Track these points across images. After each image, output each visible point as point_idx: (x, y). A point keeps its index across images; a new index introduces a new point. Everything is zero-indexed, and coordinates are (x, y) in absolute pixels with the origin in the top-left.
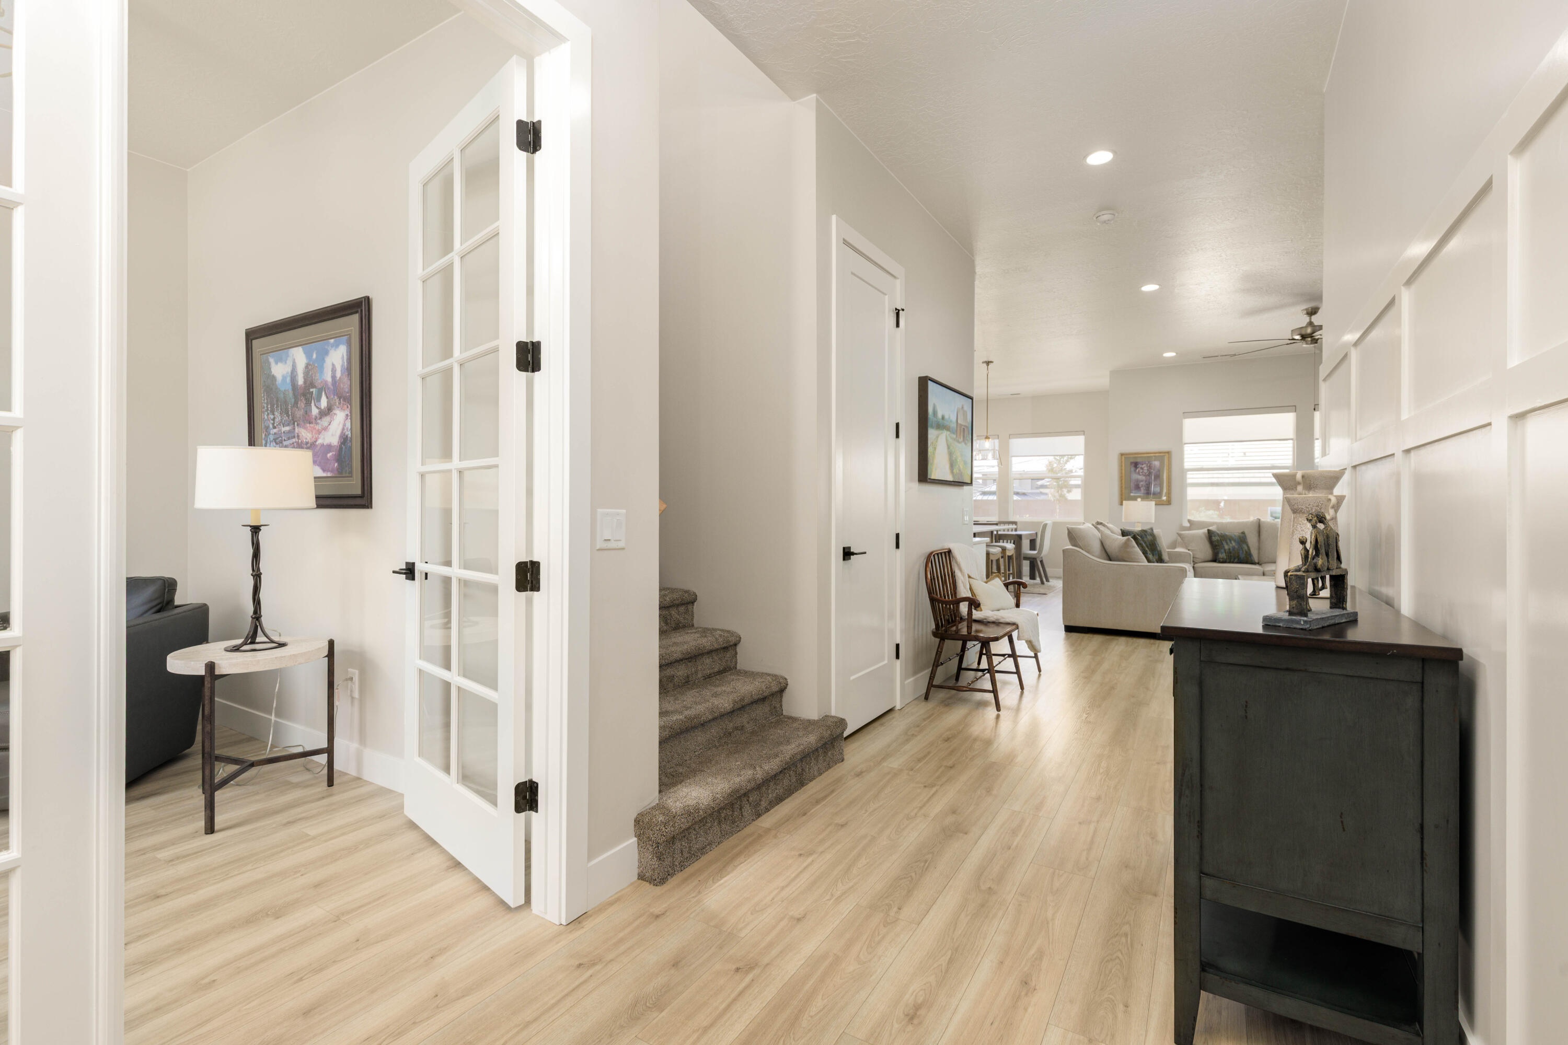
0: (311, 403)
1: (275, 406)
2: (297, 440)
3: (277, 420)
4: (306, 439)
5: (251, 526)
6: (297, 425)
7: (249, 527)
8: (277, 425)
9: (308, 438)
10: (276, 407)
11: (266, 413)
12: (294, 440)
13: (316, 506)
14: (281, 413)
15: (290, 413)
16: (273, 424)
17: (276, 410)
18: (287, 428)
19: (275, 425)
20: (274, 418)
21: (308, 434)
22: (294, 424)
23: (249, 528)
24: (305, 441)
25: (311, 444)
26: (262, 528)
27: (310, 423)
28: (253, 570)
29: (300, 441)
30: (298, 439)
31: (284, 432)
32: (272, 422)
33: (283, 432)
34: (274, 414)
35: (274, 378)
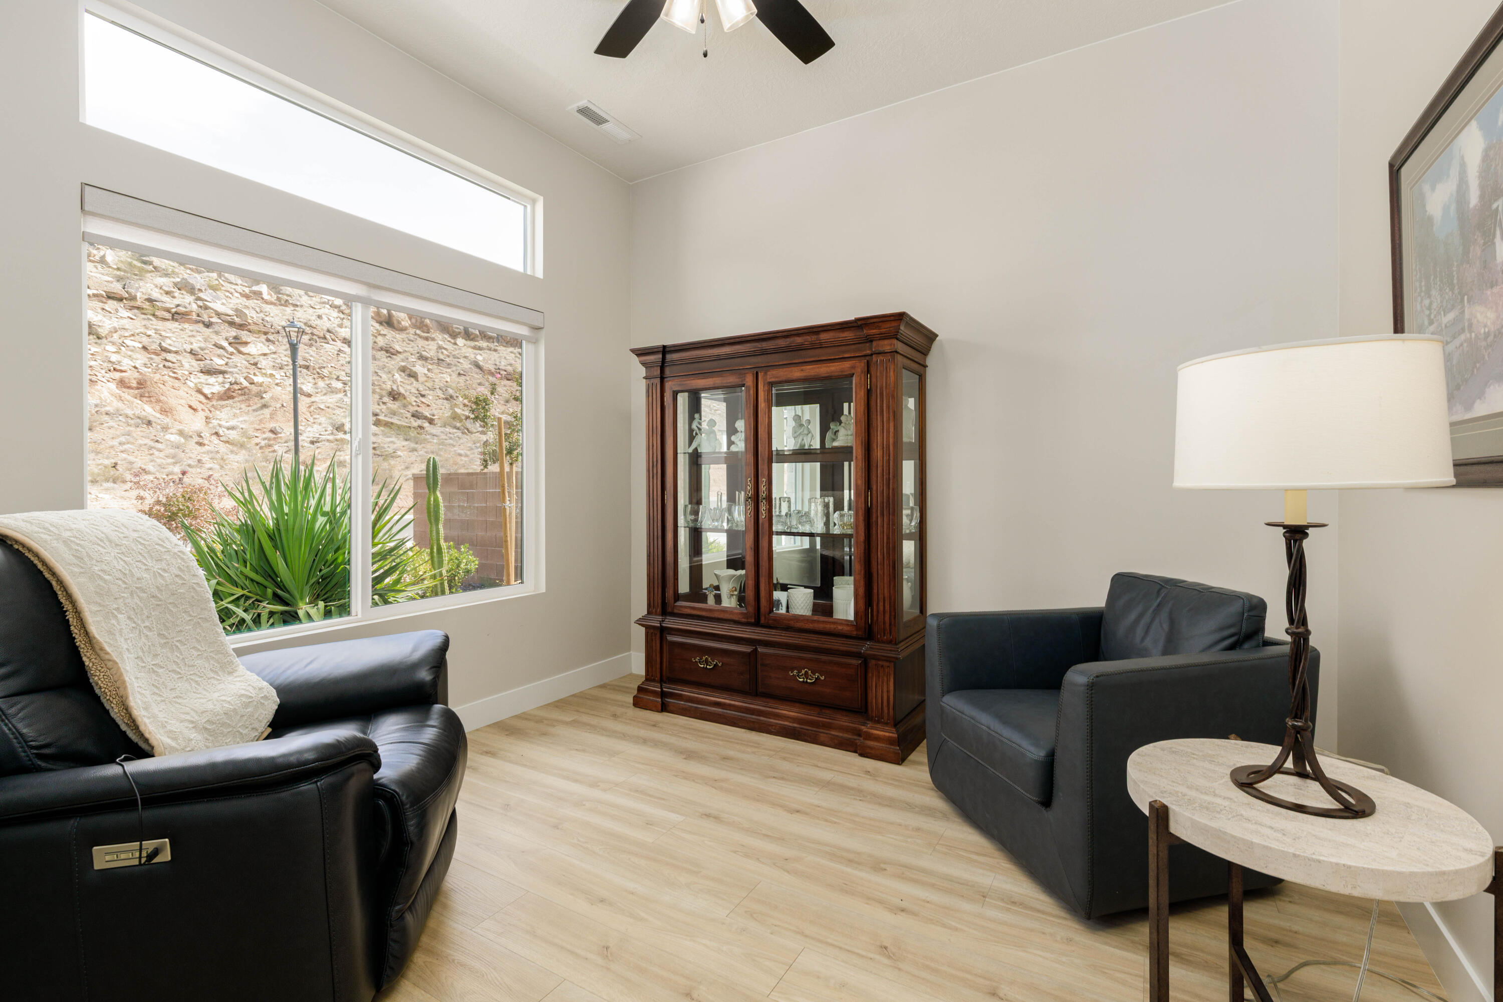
0: (1494, 237)
1: (1432, 277)
2: (1468, 335)
3: (1435, 305)
4: (1485, 326)
5: (1285, 527)
6: (1469, 301)
7: (1281, 528)
8: (1435, 317)
9: (1489, 323)
10: (1433, 280)
11: (1419, 299)
12: (1463, 337)
13: (1452, 480)
14: (1440, 290)
15: (1455, 281)
16: (1429, 316)
17: (1433, 285)
18: (1451, 316)
19: (1432, 316)
20: (1431, 304)
21: (1489, 314)
22: (1462, 301)
23: (1282, 530)
24: (1482, 331)
25: (1495, 336)
26: (1310, 531)
27: (1492, 287)
28: (1291, 621)
29: (1473, 335)
30: (1471, 332)
31: (1446, 326)
32: (1427, 312)
33: (1443, 326)
34: (1429, 296)
35: (1430, 219)
